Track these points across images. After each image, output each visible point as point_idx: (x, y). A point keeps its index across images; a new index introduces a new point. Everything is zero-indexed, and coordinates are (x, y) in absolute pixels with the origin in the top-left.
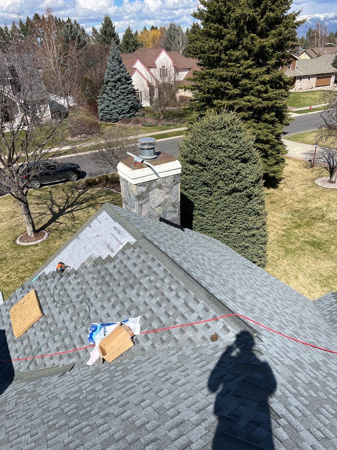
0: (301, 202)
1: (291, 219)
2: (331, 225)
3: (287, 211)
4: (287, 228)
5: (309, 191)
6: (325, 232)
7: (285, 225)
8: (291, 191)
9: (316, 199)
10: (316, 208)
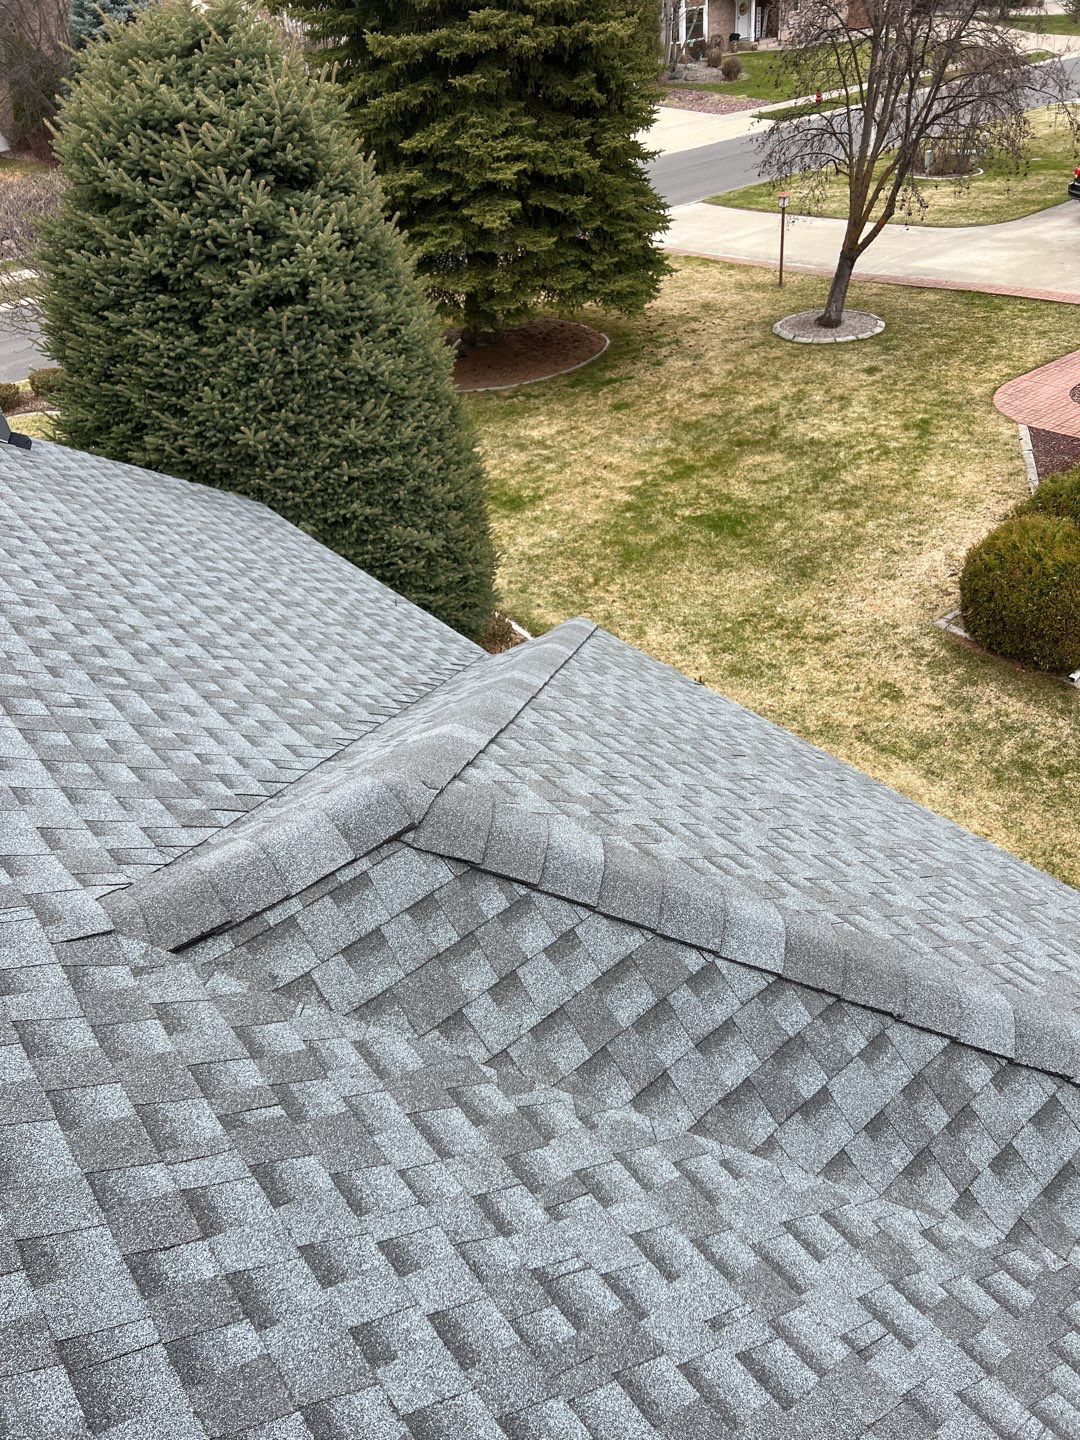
0: (711, 396)
1: (667, 451)
2: (791, 456)
3: (659, 429)
4: (645, 483)
5: (748, 359)
6: (765, 482)
7: (642, 474)
8: (689, 363)
9: (766, 380)
10: (759, 410)
